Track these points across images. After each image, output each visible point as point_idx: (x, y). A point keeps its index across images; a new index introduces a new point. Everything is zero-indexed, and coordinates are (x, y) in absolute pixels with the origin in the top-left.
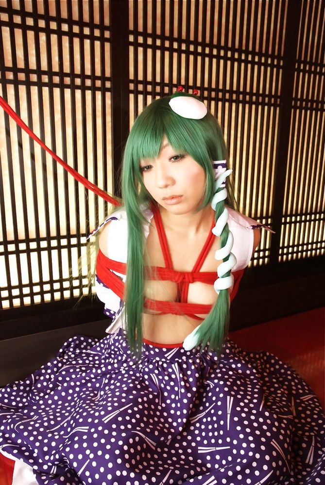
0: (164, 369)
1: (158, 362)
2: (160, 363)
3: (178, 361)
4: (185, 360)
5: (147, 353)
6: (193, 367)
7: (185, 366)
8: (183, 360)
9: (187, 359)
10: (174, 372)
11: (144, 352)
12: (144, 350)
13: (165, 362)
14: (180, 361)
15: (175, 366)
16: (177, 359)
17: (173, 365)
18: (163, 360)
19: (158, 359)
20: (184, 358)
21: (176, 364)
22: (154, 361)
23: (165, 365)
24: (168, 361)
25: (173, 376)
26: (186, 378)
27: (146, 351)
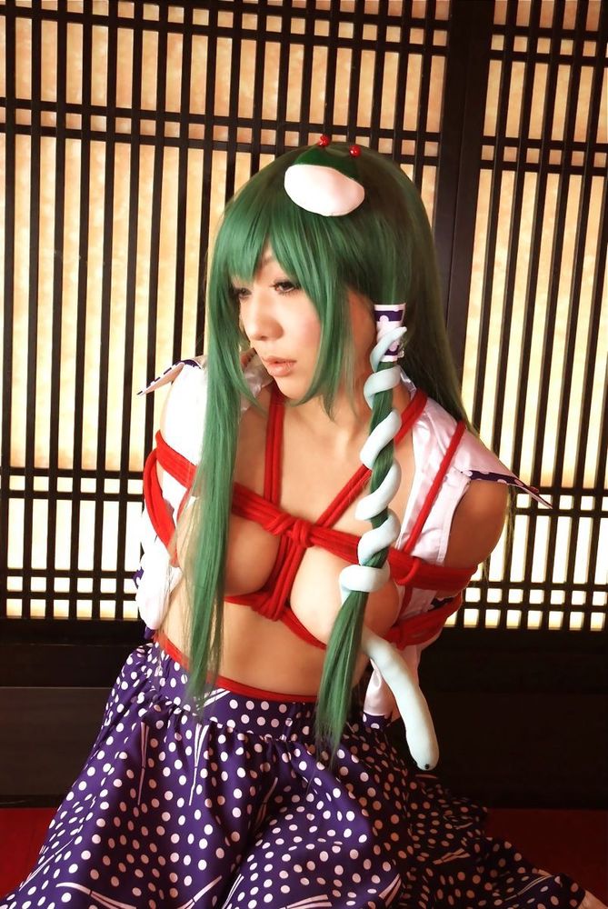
0: (178, 728)
1: (174, 707)
2: (177, 711)
3: (213, 725)
4: (231, 730)
5: (163, 682)
6: (240, 751)
7: (222, 739)
8: (226, 727)
9: (237, 730)
10: (191, 743)
11: (159, 678)
12: (161, 674)
13: (189, 714)
14: (220, 726)
15: (201, 733)
16: (214, 719)
17: (198, 728)
18: (187, 708)
19: (177, 701)
20: (231, 724)
21: (206, 728)
22: (168, 703)
23: (184, 720)
24: (194, 714)
25: (188, 751)
26: (214, 767)
27: (163, 677)
